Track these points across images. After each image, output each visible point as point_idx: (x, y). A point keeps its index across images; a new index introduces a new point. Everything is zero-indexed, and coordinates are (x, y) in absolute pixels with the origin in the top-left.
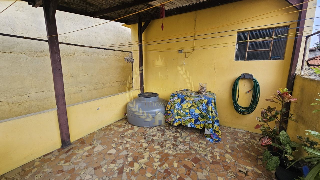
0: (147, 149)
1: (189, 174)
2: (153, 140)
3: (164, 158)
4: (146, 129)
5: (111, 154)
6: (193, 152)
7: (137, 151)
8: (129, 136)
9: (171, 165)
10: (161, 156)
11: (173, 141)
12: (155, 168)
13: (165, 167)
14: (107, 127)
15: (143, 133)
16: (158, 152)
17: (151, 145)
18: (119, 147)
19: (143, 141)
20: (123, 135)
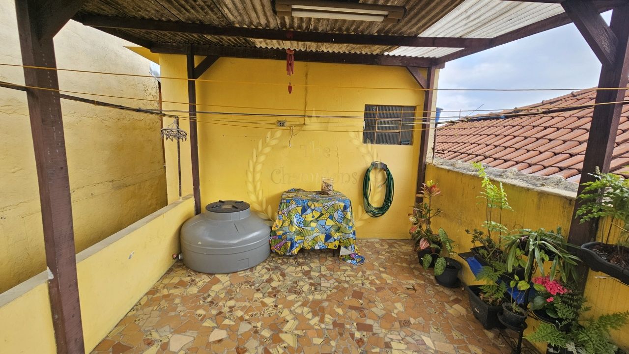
0: (279, 306)
2: (274, 288)
3: (317, 309)
5: (220, 341)
7: (265, 316)
9: (333, 313)
10: (310, 307)
11: (307, 280)
12: (316, 327)
13: (329, 320)
17: (279, 297)
18: (224, 323)
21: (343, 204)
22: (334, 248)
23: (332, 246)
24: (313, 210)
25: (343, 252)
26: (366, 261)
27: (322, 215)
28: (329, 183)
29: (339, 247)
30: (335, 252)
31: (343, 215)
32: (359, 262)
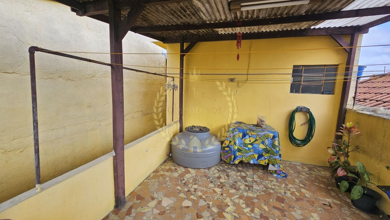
0: (224, 195)
1: (285, 216)
2: (221, 183)
3: (249, 202)
4: (204, 171)
5: (188, 207)
6: (272, 191)
7: (215, 199)
8: (191, 181)
9: (260, 208)
10: (244, 200)
11: (243, 182)
12: (248, 215)
13: (257, 212)
14: (155, 174)
15: (204, 176)
16: (238, 196)
17: (224, 189)
18: (190, 197)
19: (211, 185)
20: (184, 182)
21: (273, 135)
22: (265, 164)
23: (263, 162)
24: (250, 137)
25: (271, 167)
26: (289, 177)
27: (256, 140)
28: (263, 119)
29: (268, 164)
30: (265, 168)
31: (272, 142)
32: (283, 177)
